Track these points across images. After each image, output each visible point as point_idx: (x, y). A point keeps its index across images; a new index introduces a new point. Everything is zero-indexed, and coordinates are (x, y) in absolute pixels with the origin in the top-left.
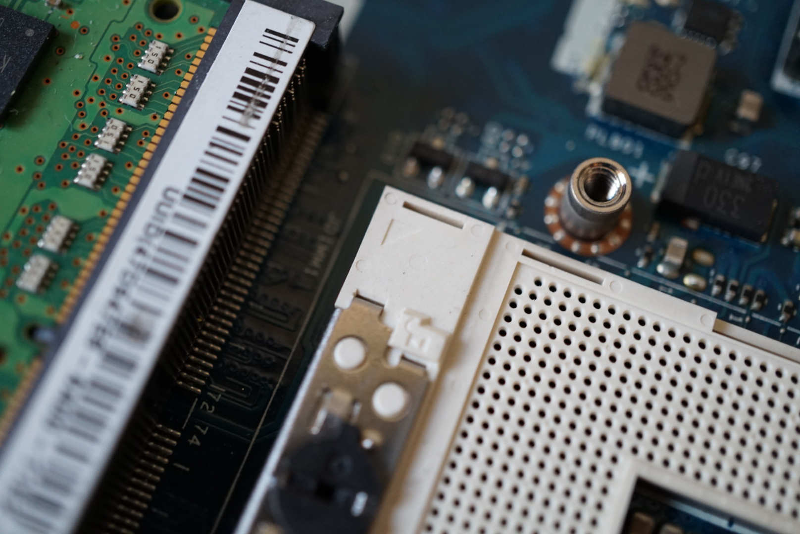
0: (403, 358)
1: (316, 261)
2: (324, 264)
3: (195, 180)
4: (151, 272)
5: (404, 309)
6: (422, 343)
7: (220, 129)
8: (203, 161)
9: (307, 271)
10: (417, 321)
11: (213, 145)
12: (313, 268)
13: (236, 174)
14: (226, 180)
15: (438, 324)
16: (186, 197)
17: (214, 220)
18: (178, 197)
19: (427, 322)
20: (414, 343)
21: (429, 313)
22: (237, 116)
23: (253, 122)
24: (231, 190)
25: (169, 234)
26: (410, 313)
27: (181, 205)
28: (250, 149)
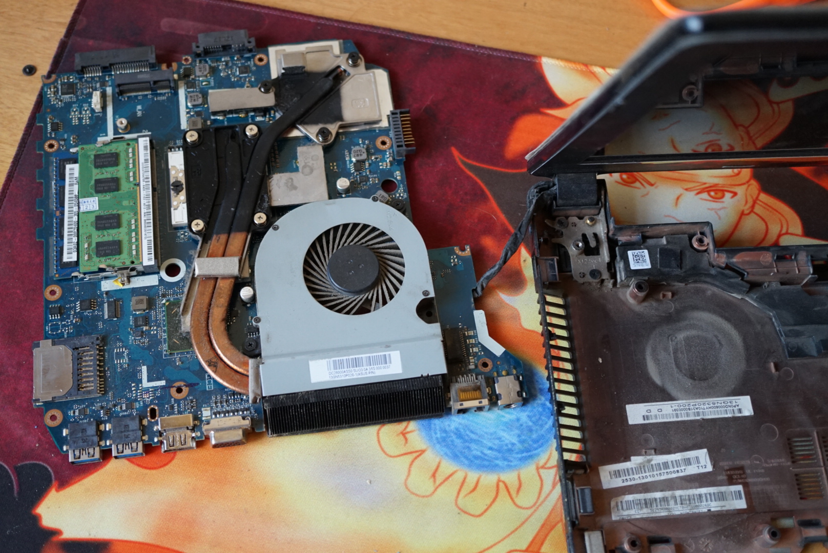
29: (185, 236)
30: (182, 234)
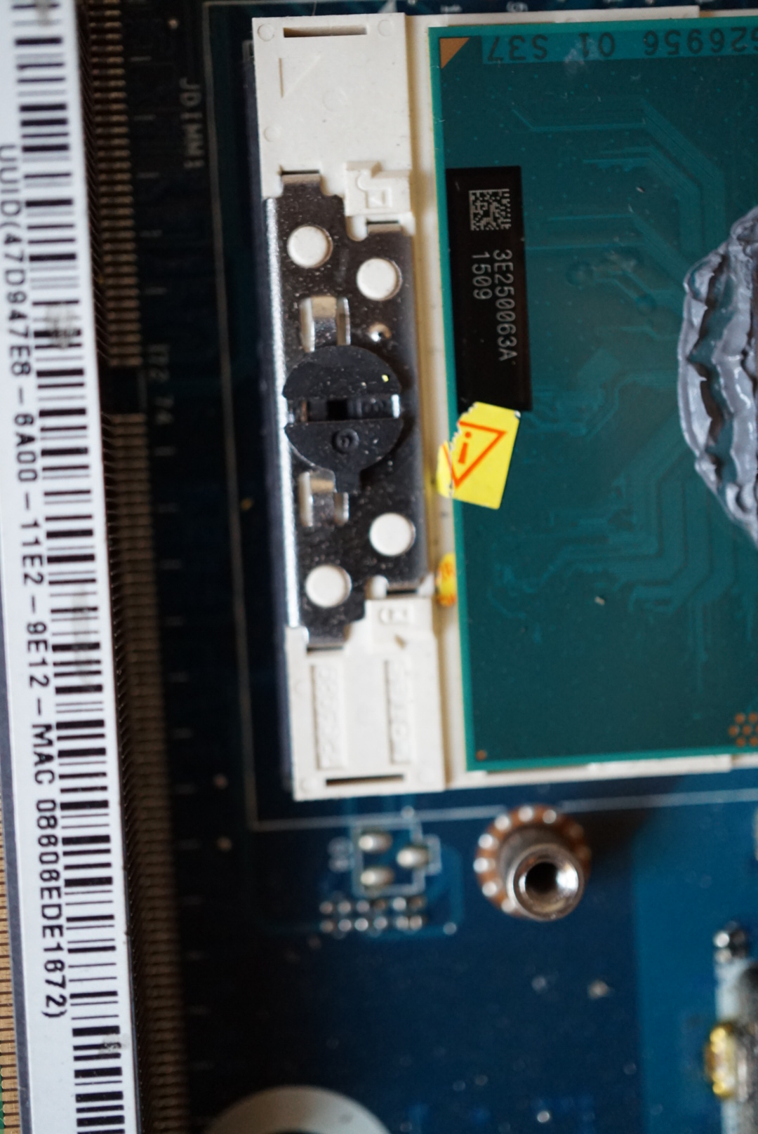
0: (369, 223)
1: (193, 148)
2: (205, 147)
3: (26, 123)
4: (34, 258)
5: (344, 166)
6: (384, 197)
7: (22, 42)
8: (22, 94)
9: (189, 165)
10: (366, 173)
11: (22, 67)
12: (194, 159)
13: (69, 92)
14: (61, 107)
15: (390, 165)
16: (27, 149)
17: (75, 162)
18: (17, 153)
19: (377, 170)
20: (375, 200)
21: (375, 156)
22: (30, 15)
23: (54, 14)
24: (74, 115)
25: (31, 204)
26: (354, 166)
27: (26, 161)
28: (68, 52)
29: (402, 876)
30: (371, 860)
